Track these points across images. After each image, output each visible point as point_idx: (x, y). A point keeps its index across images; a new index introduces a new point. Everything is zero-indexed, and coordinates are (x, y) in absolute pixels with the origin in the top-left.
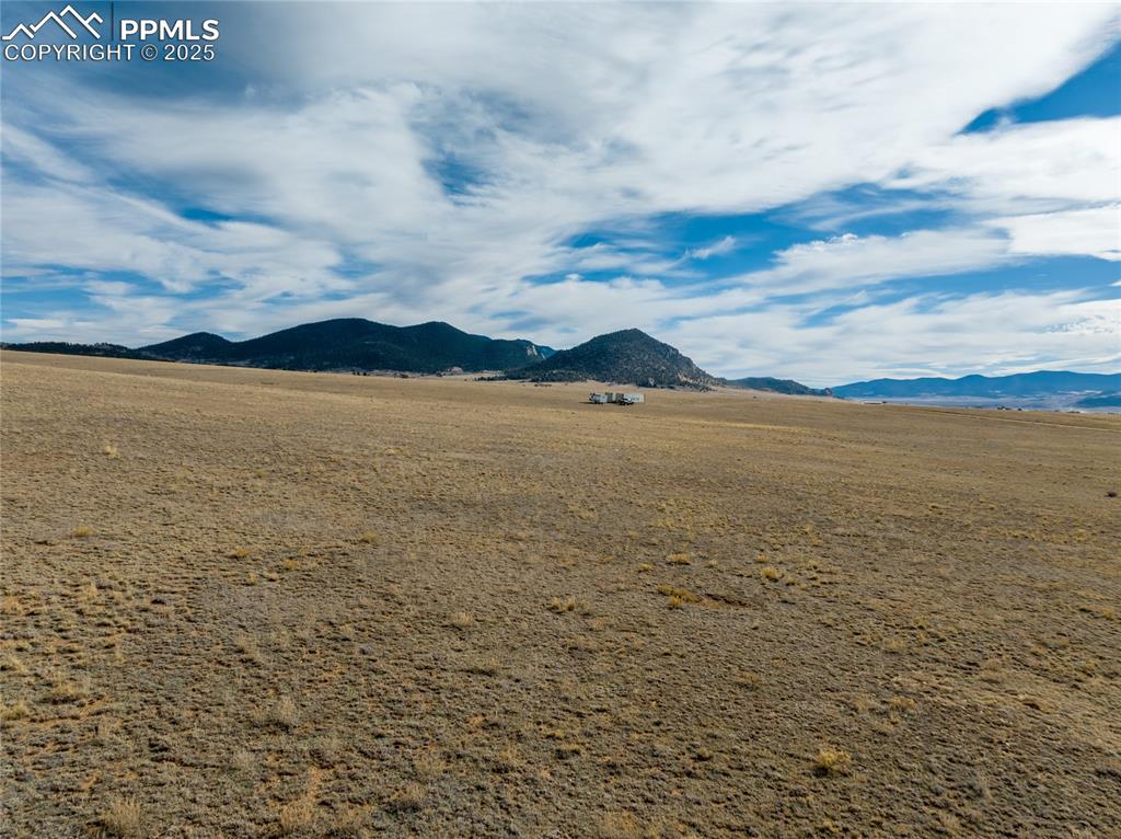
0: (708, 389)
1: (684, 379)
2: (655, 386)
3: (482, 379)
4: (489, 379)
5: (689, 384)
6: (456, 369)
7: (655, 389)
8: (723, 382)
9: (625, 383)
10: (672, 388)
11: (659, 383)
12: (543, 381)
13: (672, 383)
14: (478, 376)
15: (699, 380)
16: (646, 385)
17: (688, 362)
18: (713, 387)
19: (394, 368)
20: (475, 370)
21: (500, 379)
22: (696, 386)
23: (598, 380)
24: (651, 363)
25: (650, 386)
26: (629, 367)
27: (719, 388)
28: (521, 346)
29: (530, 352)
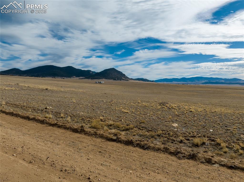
0: (128, 81)
1: (124, 78)
2: (117, 80)
3: (80, 79)
4: (82, 79)
5: (124, 80)
6: (74, 76)
7: (117, 81)
8: (132, 79)
9: (111, 80)
10: (121, 80)
11: (118, 79)
12: (93, 79)
13: (121, 79)
14: (79, 78)
15: (127, 78)
16: (115, 80)
17: (124, 75)
18: (130, 80)
19: (60, 76)
20: (78, 77)
21: (84, 79)
22: (126, 80)
23: (105, 79)
24: (117, 75)
25: (116, 80)
26: (112, 76)
27: (131, 80)
28: (89, 71)
29: (90, 73)
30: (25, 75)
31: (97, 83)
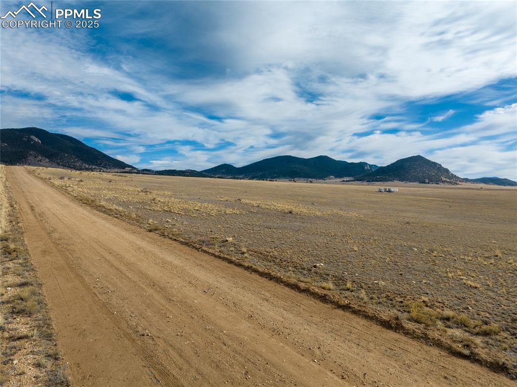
0: (457, 184)
1: (445, 179)
2: (429, 183)
3: (344, 181)
4: (347, 181)
5: (447, 182)
6: (332, 177)
7: (428, 185)
8: (466, 180)
9: (413, 182)
10: (437, 184)
11: (431, 181)
12: (372, 181)
13: (438, 181)
14: (342, 180)
15: (453, 179)
16: (424, 182)
17: (447, 171)
18: (460, 183)
19: (304, 177)
20: (340, 177)
21: (352, 181)
22: (450, 183)
23: (399, 181)
24: (427, 172)
25: (426, 183)
26: (416, 174)
27: (464, 183)
28: (362, 165)
29: (366, 168)
30: (241, 176)
31: (381, 191)
